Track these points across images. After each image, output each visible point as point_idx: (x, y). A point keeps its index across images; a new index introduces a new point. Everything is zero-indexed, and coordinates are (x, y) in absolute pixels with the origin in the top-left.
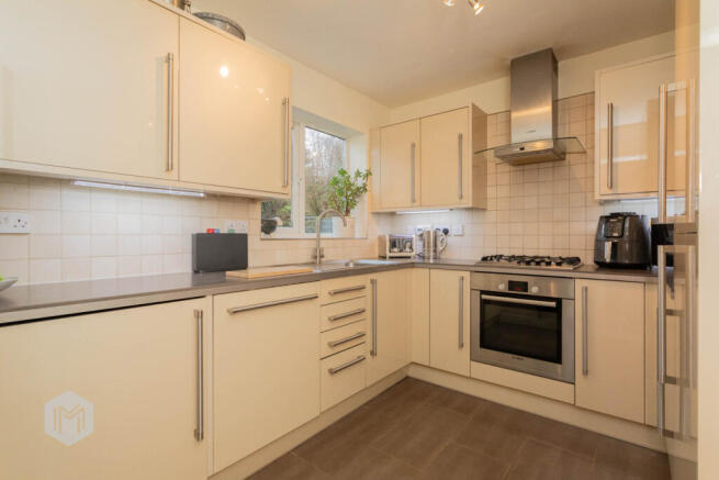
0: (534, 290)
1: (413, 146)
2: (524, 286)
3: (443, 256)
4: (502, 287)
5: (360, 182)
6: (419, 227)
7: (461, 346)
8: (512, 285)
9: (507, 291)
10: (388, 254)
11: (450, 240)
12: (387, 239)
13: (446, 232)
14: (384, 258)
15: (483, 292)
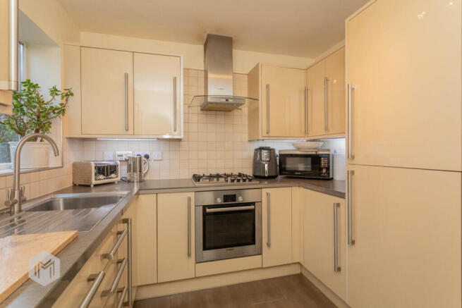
0: (240, 199)
1: (126, 76)
2: (233, 197)
3: (147, 178)
4: (219, 201)
5: (57, 101)
6: (119, 153)
7: (189, 255)
8: (226, 198)
9: (223, 203)
10: (94, 182)
11: (152, 163)
12: (93, 166)
13: (147, 157)
14: (86, 187)
15: (204, 207)
